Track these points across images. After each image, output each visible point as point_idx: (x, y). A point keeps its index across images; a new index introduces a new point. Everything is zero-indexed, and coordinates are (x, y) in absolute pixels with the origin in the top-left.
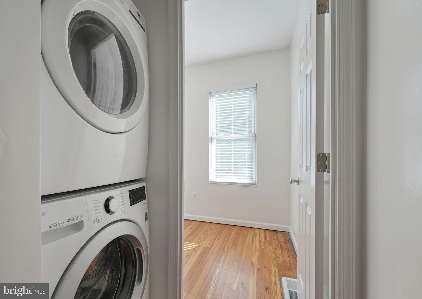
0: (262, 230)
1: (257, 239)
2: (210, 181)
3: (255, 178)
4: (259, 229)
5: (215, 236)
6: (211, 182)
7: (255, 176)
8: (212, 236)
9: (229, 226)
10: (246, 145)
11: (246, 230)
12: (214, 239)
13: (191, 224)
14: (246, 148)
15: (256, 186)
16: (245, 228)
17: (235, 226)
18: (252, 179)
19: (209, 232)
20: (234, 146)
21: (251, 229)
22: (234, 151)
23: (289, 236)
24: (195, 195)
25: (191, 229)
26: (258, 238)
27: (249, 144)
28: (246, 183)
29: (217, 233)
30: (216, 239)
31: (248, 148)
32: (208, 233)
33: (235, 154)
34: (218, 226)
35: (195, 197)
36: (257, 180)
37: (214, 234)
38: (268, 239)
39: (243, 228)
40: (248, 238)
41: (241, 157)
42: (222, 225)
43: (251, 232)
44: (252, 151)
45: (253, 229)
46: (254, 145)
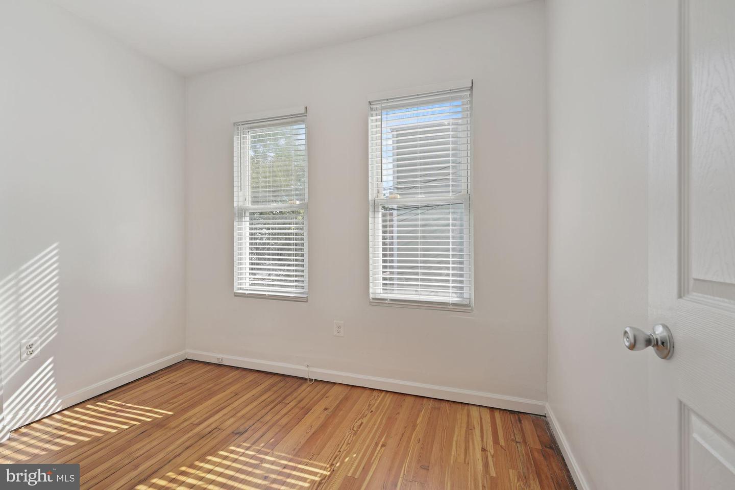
0: (486, 409)
1: (475, 442)
2: (371, 296)
3: (468, 293)
4: (478, 408)
5: (378, 435)
6: (373, 299)
7: (469, 288)
8: (370, 432)
9: (413, 399)
10: (448, 219)
11: (448, 412)
12: (374, 443)
13: (327, 395)
14: (448, 225)
15: (472, 310)
16: (447, 405)
17: (425, 399)
18: (461, 293)
19: (365, 420)
20: (423, 220)
21: (460, 406)
22: (424, 231)
23: (549, 429)
24: (339, 327)
25: (326, 409)
26: (480, 442)
27: (456, 216)
28: (449, 303)
29: (384, 422)
30: (380, 445)
31: (453, 225)
32: (362, 423)
33: (424, 237)
34: (389, 398)
35: (339, 332)
36: (473, 297)
37: (376, 427)
38: (502, 442)
39: (443, 405)
40: (455, 439)
41: (438, 243)
42: (396, 396)
43: (461, 415)
44: (461, 231)
45: (466, 407)
46: (466, 218)
